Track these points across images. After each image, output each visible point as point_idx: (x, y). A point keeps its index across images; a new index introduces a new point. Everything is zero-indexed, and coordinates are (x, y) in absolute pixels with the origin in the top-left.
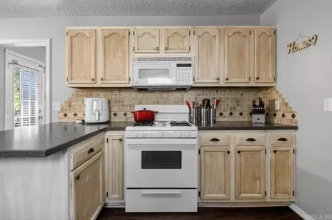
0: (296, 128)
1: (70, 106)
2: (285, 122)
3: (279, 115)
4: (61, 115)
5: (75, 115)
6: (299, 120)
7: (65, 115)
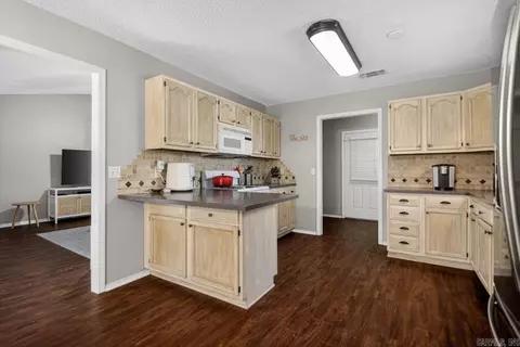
0: (295, 185)
1: (134, 171)
2: (287, 182)
3: (283, 178)
4: (123, 184)
5: (141, 184)
6: (297, 181)
7: (128, 184)
